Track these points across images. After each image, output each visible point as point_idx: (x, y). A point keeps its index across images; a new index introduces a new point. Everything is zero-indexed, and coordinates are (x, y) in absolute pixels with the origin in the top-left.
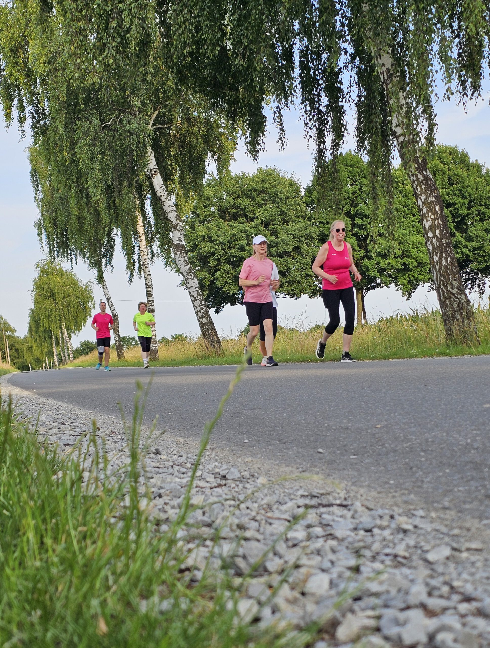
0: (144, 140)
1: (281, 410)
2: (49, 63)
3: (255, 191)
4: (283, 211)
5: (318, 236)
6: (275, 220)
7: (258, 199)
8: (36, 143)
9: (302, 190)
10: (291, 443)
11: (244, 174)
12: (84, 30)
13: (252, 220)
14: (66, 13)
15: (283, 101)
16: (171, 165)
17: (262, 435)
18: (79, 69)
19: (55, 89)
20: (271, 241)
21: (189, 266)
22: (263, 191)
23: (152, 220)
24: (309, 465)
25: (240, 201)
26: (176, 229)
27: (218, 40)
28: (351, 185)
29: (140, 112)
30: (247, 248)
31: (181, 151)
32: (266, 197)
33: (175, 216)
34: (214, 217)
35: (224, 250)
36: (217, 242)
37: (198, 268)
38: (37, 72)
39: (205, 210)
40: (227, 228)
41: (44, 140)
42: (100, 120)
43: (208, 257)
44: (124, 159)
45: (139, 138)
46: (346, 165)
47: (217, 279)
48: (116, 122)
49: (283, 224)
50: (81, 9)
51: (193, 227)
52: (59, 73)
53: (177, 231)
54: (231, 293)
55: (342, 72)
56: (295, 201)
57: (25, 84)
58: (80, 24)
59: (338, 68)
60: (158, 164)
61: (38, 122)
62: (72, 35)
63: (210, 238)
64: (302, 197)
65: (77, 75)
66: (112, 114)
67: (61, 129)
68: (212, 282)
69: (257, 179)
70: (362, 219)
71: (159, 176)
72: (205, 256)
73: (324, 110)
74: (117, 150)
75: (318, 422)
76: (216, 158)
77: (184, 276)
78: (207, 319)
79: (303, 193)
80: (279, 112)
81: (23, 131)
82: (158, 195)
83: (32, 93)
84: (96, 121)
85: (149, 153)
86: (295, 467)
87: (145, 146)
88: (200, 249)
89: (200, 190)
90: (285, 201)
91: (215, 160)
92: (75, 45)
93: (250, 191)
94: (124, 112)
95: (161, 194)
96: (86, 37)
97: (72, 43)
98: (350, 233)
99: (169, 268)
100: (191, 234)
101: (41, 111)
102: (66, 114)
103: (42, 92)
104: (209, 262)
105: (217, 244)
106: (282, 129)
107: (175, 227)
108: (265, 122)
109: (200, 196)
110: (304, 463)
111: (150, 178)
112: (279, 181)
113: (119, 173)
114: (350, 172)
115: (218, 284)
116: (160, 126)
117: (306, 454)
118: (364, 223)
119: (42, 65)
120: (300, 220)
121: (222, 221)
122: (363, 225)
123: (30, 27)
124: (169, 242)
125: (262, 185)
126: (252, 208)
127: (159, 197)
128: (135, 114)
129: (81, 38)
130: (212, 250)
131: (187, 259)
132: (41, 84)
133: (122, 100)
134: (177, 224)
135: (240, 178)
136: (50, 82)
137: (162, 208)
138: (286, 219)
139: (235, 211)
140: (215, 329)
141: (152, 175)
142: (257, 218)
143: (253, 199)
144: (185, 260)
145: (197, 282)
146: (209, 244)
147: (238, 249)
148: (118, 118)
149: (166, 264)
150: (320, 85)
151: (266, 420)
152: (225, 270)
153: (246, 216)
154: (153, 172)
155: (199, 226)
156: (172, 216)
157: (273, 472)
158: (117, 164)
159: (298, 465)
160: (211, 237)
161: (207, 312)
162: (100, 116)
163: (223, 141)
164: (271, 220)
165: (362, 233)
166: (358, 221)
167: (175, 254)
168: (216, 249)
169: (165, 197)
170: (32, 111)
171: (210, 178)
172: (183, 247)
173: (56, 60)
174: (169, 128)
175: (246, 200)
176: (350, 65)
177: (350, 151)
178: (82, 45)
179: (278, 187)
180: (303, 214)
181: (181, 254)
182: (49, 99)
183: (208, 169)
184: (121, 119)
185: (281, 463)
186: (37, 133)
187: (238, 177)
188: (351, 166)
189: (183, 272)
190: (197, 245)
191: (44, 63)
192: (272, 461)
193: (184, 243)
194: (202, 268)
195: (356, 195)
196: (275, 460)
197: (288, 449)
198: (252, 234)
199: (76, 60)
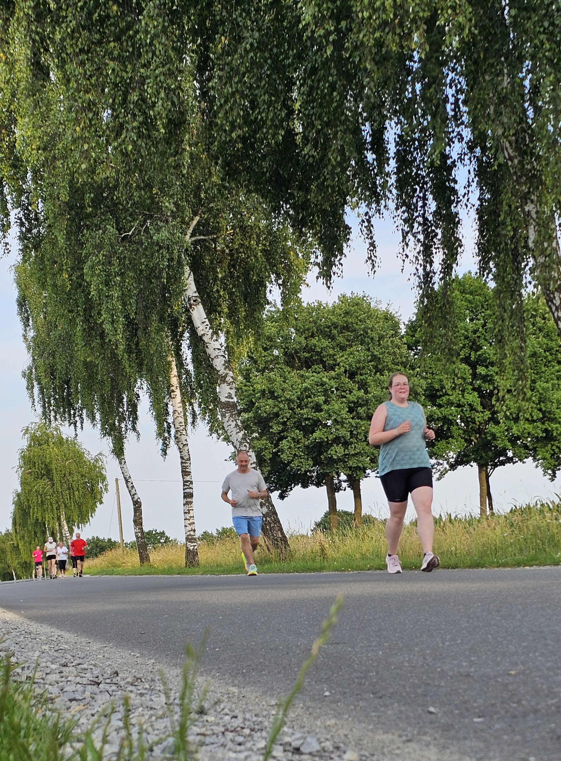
0: (179, 257)
1: (376, 646)
2: (44, 149)
3: (336, 328)
4: (375, 356)
5: (425, 391)
6: (364, 368)
7: (340, 339)
8: (25, 261)
9: (402, 326)
10: (390, 697)
11: (320, 304)
12: (95, 104)
13: (332, 368)
14: (69, 81)
15: (374, 206)
16: (218, 291)
17: (349, 684)
18: (86, 158)
19: (53, 185)
20: (358, 398)
21: (242, 432)
22: (347, 328)
23: (191, 367)
24: (415, 732)
25: (314, 341)
26: (224, 381)
27: (282, 121)
28: (472, 320)
29: (174, 217)
30: (325, 407)
31: (231, 272)
32: (351, 335)
33: (223, 362)
34: (278, 363)
35: (292, 409)
36: (283, 398)
37: (255, 435)
38: (28, 162)
39: (266, 354)
40: (296, 379)
41: (36, 256)
42: (117, 229)
43: (271, 419)
44: (151, 283)
45: (172, 253)
46: (463, 292)
47: (282, 451)
48: (140, 231)
49: (375, 374)
50: (90, 76)
51: (247, 378)
52: (59, 163)
53: (225, 384)
54: (303, 469)
55: (455, 166)
56: (392, 342)
57: (11, 178)
58: (89, 96)
59: (451, 160)
60: (198, 290)
61: (29, 231)
62: (77, 112)
63: (272, 393)
64: (403, 337)
65: (83, 166)
66: (134, 220)
67: (61, 241)
68: (275, 455)
69: (338, 311)
70: (487, 367)
71: (200, 307)
72: (265, 418)
73: (430, 218)
74: (141, 271)
75: (428, 665)
76: (280, 282)
77: (235, 447)
78: (268, 507)
79: (403, 330)
80: (369, 221)
81: (7, 244)
82: (200, 333)
83: (21, 192)
84: (111, 229)
85: (186, 275)
86: (397, 734)
87: (180, 264)
88: (259, 408)
89: (258, 327)
90: (379, 341)
91: (279, 285)
92: (82, 124)
93: (329, 327)
94: (151, 217)
95: (203, 332)
96: (97, 114)
97: (77, 121)
98: (470, 387)
99: (215, 435)
100: (246, 388)
101: (32, 216)
102: (68, 219)
103: (35, 189)
104: (271, 427)
105: (282, 401)
106: (372, 244)
107: (223, 379)
108: (349, 233)
109: (258, 336)
110: (409, 729)
111: (187, 310)
112: (370, 314)
113: (144, 303)
114: (470, 302)
115: (284, 457)
116: (202, 237)
117: (412, 715)
118: (489, 373)
119: (34, 152)
120: (399, 368)
121: (289, 369)
122: (487, 376)
123: (18, 99)
124: (216, 399)
125: (345, 319)
126: (331, 352)
127: (201, 337)
128: (167, 221)
129: (90, 115)
130: (276, 410)
131: (239, 423)
132: (33, 179)
133: (148, 201)
134: (226, 375)
135: (313, 309)
136: (46, 175)
137: (205, 352)
138: (380, 367)
139: (307, 355)
140: (279, 522)
141: (191, 305)
142: (338, 364)
143: (333, 338)
144: (237, 425)
145: (253, 455)
146: (270, 402)
147: (313, 408)
148: (142, 226)
149: (211, 430)
150: (426, 183)
151: (354, 660)
152: (293, 439)
153: (323, 363)
154: (192, 302)
155: (256, 376)
156: (219, 364)
157: (365, 742)
158: (141, 289)
159: (400, 732)
160: (274, 392)
161: (268, 499)
162: (117, 223)
163: (292, 258)
164: (358, 368)
165: (487, 387)
166: (481, 370)
167: (223, 416)
168: (281, 409)
169: (210, 336)
170: (21, 215)
171: (271, 309)
172: (234, 406)
173: (54, 145)
174: (215, 240)
175: (323, 340)
176: (466, 157)
177: (470, 272)
178: (91, 125)
179: (368, 321)
180: (404, 360)
181: (231, 416)
182: (44, 200)
183: (269, 297)
184: (147, 227)
185: (377, 728)
186: (26, 247)
187: (312, 308)
188: (471, 293)
189: (235, 441)
190: (254, 404)
191: (39, 149)
192: (364, 725)
193: (235, 400)
194: (261, 435)
195: (478, 334)
196: (369, 724)
197: (386, 706)
198: (332, 387)
199: (82, 146)
